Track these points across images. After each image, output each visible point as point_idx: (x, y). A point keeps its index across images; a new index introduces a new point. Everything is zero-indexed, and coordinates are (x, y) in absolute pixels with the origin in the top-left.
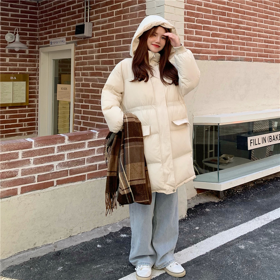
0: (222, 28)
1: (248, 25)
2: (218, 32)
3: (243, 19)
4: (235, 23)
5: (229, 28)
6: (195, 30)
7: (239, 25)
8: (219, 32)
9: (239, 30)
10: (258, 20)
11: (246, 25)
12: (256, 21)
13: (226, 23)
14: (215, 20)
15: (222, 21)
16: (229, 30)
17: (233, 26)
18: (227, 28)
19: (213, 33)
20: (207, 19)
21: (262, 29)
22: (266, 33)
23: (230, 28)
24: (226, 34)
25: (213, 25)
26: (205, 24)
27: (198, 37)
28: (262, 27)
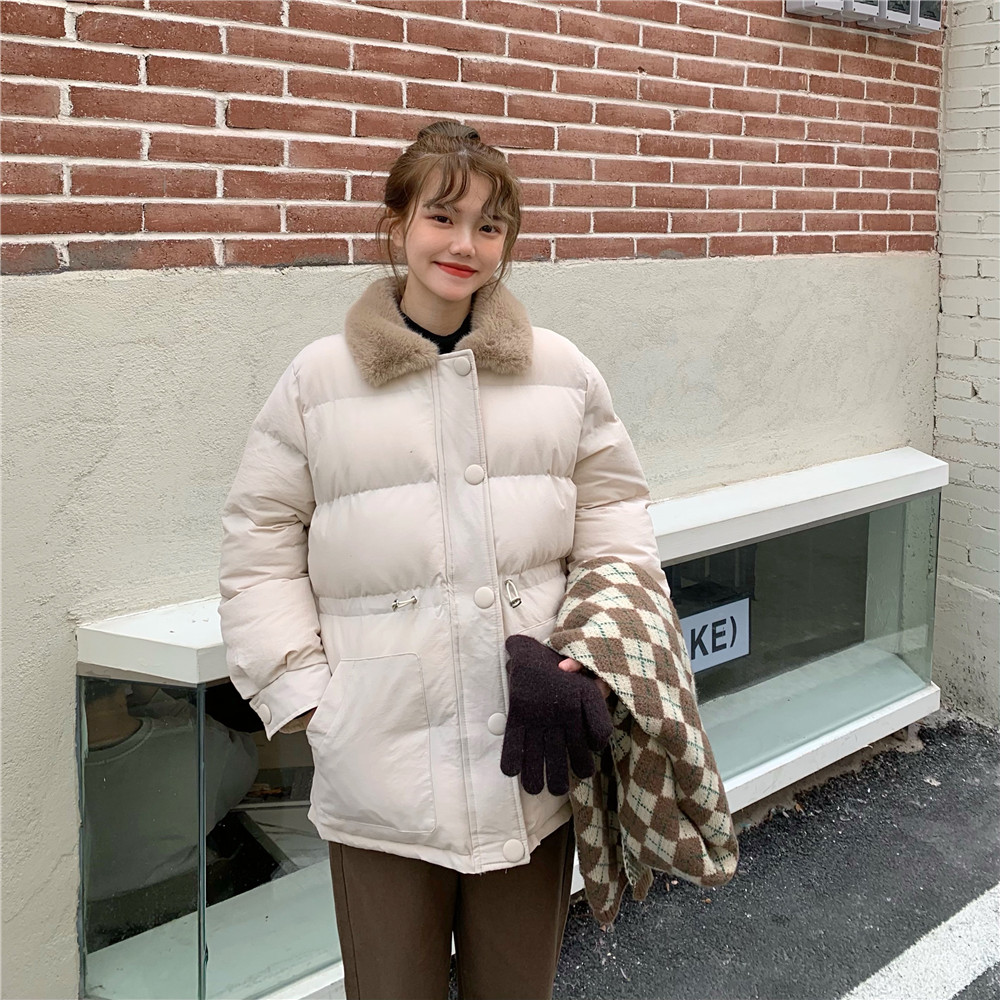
0: (317, 74)
1: (527, 57)
2: (279, 94)
3: (488, 22)
4: (427, 42)
5: (379, 70)
6: (64, 85)
7: (458, 55)
8: (287, 99)
9: (459, 84)
10: (599, 29)
11: (513, 55)
12: (582, 36)
13: (351, 41)
14: (250, 21)
15: (311, 28)
16: (376, 82)
17: (406, 61)
18: (357, 74)
19: (234, 101)
20: (184, 12)
21: (624, 80)
22: (654, 99)
23: (387, 71)
24: (353, 108)
25: (233, 52)
26: (161, 47)
27: (101, 130)
28: (627, 70)
